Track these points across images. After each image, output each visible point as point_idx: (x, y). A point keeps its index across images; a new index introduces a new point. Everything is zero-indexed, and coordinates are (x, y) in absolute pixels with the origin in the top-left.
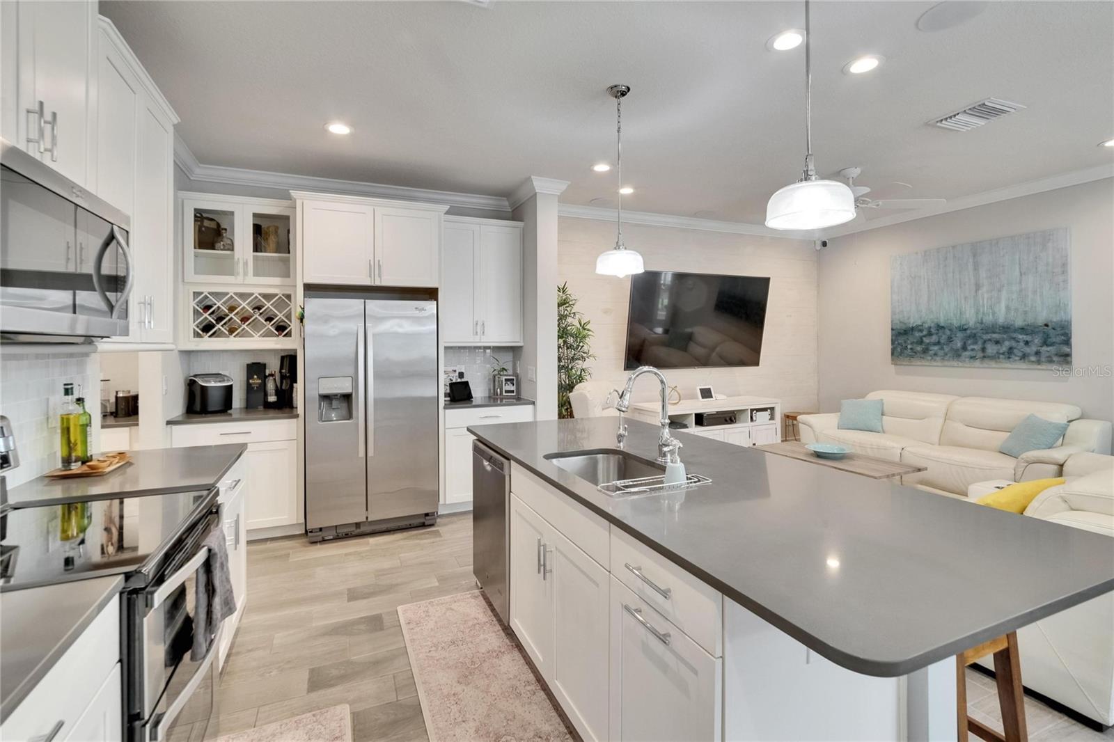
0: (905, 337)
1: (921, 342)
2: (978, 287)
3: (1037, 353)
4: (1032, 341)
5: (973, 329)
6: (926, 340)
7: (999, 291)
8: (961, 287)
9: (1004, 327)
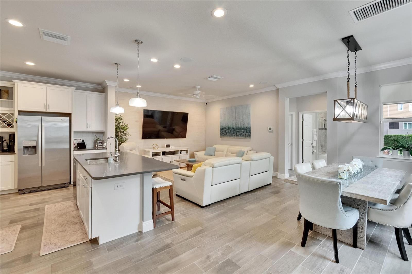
0: (223, 130)
2: (236, 118)
3: (245, 135)
4: (244, 132)
5: (235, 128)
6: (226, 131)
8: (233, 118)
9: (240, 128)
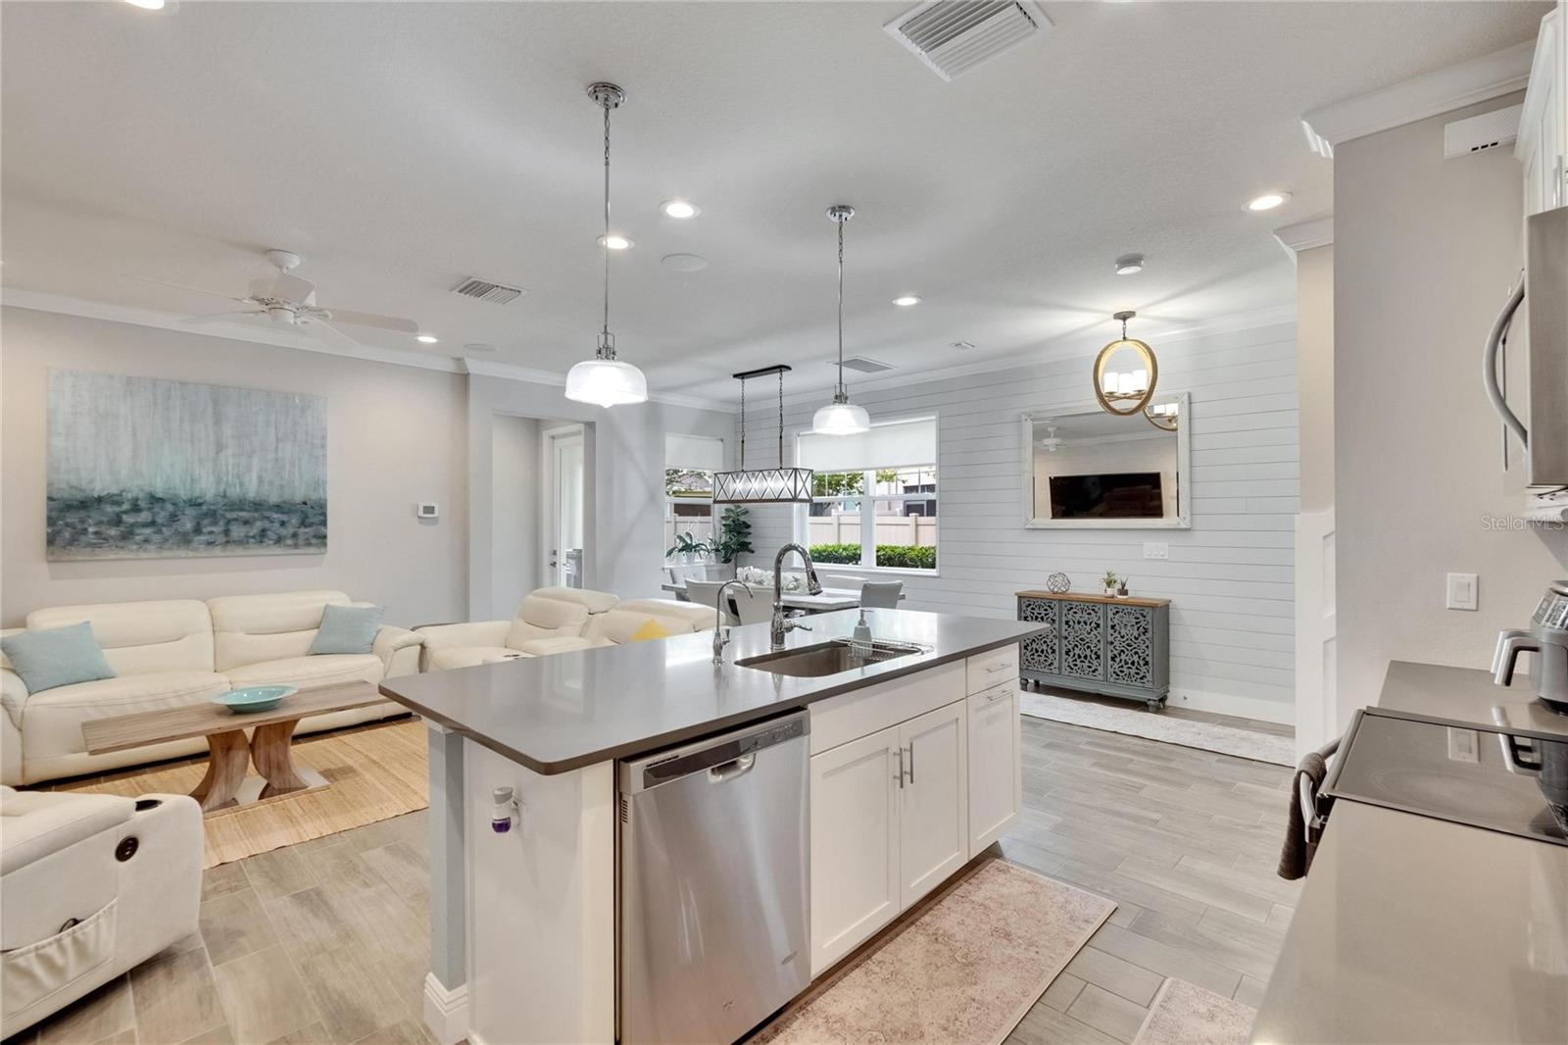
0: (83, 514)
1: (117, 521)
2: (220, 447)
4: (288, 521)
5: (214, 505)
6: (128, 519)
7: (250, 457)
8: (193, 443)
9: (255, 504)
